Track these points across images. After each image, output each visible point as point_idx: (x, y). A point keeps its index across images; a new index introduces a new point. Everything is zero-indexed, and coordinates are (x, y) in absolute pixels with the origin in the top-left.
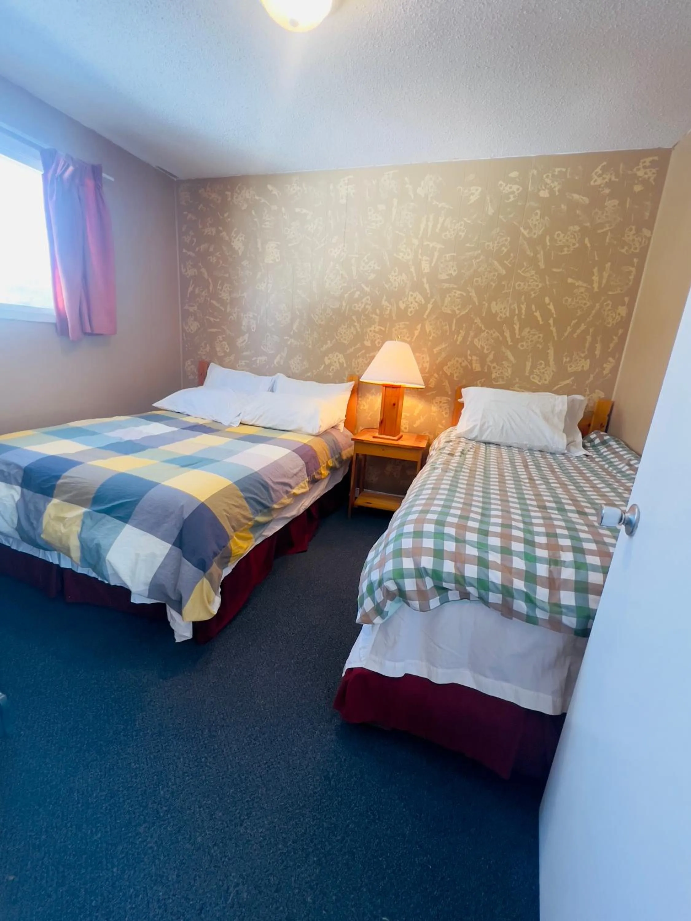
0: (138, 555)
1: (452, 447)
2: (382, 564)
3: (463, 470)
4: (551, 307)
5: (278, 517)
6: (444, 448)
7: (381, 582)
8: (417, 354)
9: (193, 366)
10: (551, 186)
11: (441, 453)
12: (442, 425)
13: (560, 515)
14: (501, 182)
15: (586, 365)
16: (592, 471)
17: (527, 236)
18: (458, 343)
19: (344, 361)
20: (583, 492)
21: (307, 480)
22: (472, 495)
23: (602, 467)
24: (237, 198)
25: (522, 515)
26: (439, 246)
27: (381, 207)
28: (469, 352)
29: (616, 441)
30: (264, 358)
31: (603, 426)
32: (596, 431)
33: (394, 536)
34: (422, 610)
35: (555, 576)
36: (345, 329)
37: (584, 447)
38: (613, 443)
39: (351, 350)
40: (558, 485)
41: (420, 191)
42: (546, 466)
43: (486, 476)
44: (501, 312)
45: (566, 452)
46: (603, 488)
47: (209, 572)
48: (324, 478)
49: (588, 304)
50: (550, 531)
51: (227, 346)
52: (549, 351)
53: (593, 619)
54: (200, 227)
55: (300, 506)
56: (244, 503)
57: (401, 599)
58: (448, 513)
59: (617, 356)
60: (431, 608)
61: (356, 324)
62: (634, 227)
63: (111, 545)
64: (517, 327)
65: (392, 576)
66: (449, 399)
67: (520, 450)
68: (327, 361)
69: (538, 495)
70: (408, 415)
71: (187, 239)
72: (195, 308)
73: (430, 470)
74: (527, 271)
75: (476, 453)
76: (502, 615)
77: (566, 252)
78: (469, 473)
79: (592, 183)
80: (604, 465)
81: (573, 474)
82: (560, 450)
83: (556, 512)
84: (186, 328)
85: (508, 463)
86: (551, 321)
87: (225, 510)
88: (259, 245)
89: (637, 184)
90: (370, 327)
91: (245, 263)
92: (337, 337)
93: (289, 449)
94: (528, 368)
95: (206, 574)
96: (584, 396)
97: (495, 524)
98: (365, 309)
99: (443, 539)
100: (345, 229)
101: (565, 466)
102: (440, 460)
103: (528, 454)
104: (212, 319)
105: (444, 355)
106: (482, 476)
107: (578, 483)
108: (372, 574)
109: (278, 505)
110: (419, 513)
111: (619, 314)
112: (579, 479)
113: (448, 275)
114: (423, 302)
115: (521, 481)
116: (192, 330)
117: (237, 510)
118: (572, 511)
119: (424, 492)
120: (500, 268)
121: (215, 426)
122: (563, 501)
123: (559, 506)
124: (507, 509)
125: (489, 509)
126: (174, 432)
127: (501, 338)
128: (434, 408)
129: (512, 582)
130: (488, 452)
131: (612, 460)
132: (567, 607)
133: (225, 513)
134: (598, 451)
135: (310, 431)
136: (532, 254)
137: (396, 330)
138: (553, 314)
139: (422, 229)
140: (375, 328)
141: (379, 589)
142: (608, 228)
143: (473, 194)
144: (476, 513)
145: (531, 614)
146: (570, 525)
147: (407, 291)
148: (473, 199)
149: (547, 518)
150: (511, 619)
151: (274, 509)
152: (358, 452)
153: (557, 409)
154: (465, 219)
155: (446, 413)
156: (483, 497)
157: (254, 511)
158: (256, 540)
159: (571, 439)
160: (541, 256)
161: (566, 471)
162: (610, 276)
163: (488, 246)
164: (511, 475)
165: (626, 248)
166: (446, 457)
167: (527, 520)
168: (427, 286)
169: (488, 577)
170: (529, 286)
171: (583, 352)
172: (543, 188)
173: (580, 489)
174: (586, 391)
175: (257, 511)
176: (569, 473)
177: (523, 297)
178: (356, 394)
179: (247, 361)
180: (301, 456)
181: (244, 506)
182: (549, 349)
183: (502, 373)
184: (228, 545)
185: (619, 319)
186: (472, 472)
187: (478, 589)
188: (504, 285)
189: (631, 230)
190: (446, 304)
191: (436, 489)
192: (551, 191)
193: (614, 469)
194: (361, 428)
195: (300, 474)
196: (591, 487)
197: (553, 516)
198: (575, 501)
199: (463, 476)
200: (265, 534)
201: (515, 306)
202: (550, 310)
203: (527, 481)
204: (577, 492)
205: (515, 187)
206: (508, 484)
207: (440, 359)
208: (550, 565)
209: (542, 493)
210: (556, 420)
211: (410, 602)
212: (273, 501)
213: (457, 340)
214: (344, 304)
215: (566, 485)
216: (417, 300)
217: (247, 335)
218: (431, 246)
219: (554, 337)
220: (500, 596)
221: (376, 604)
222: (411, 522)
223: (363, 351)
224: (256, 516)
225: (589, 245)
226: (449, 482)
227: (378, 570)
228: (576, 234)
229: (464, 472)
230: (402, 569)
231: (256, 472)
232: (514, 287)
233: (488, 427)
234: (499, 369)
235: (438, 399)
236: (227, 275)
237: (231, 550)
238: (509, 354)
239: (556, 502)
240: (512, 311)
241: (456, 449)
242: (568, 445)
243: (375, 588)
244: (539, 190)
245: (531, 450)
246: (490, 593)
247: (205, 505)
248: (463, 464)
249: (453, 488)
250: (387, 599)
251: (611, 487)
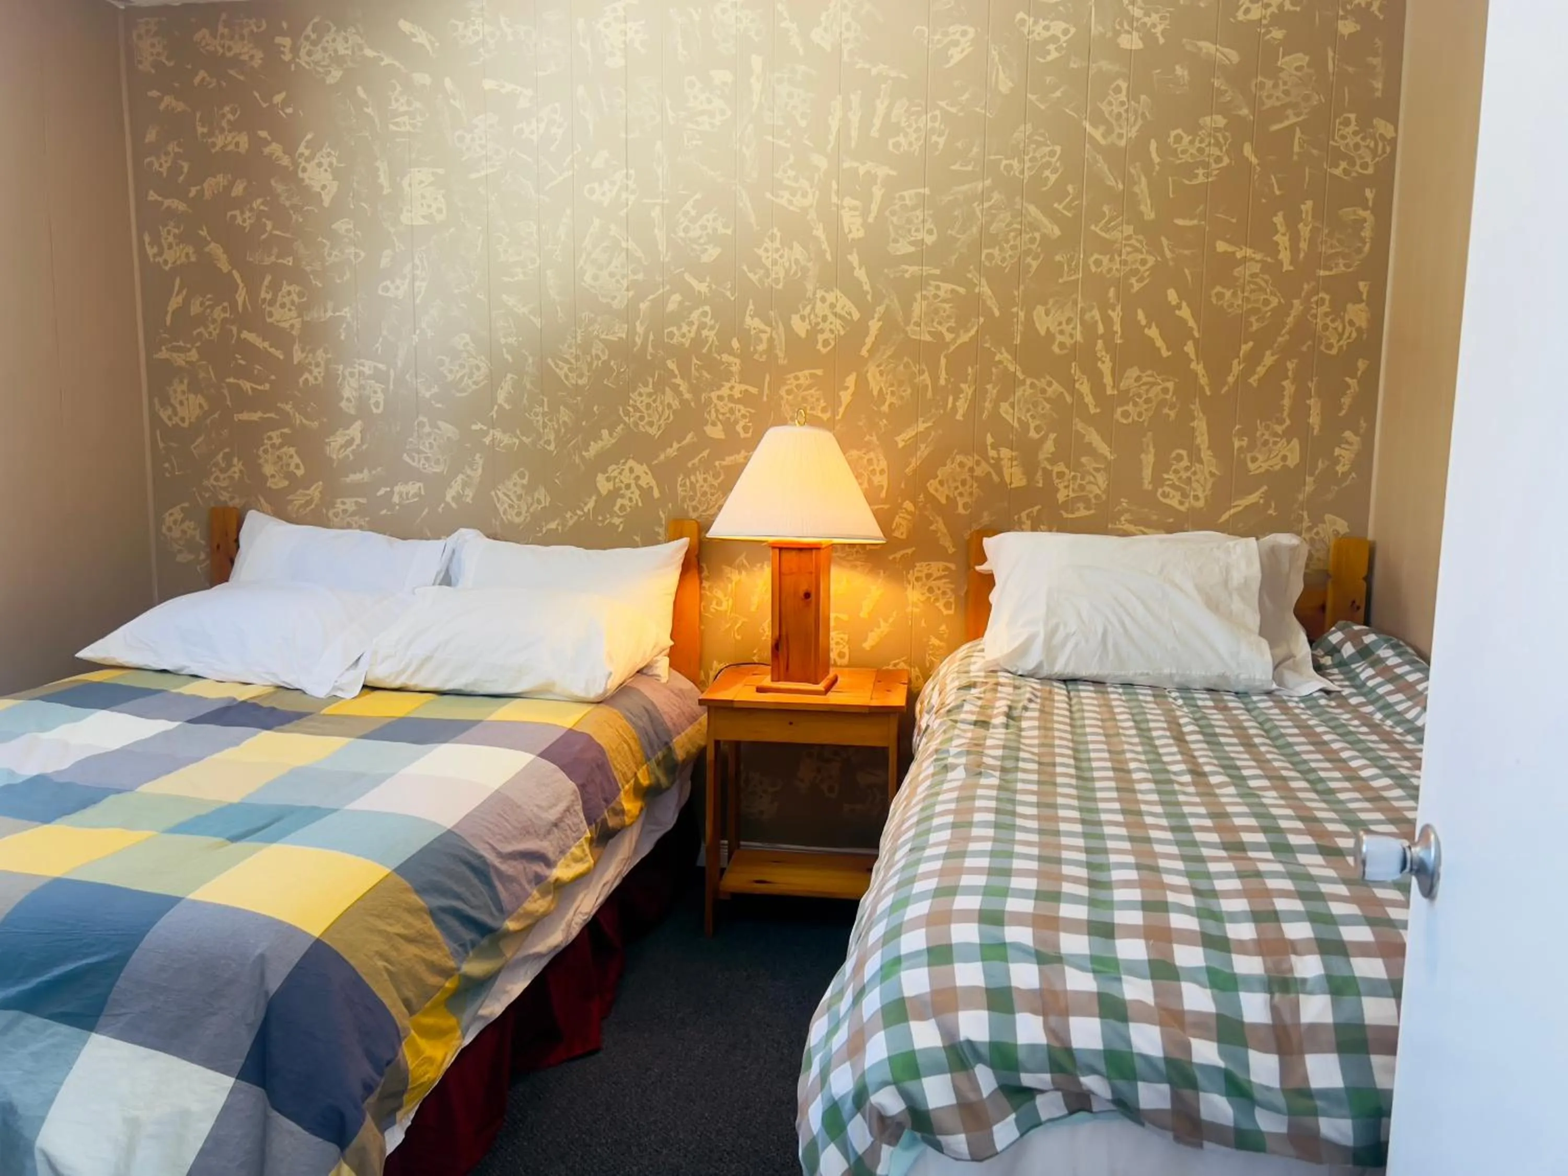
0: (133, 1124)
1: (980, 703)
2: (856, 1047)
3: (1021, 765)
4: (1185, 313)
5: (516, 957)
6: (959, 707)
7: (860, 1097)
8: (854, 453)
9: (189, 525)
10: (1145, 24)
11: (956, 721)
12: (939, 637)
13: (1281, 862)
14: (1021, 15)
15: (1292, 453)
16: (1345, 734)
17: (1103, 142)
18: (959, 417)
19: (653, 483)
20: (1327, 794)
21: (588, 835)
22: (1057, 833)
23: (1366, 720)
24: (309, 54)
25: (1188, 874)
26: (883, 171)
27: (722, 76)
28: (989, 439)
29: (1394, 647)
30: (413, 488)
31: (1358, 608)
32: (1341, 623)
33: (877, 966)
34: (974, 1159)
35: (1288, 1019)
36: (650, 395)
37: (1319, 668)
38: (1385, 652)
39: (672, 452)
40: (1265, 783)
41: (816, 35)
42: (1230, 732)
43: (1084, 778)
44: (1062, 332)
45: (1274, 686)
46: (1374, 777)
47: (355, 1143)
48: (631, 825)
49: (1274, 302)
50: (1261, 906)
51: (296, 460)
52: (1195, 424)
53: (1388, 1114)
54: (201, 130)
55: (571, 913)
56: (430, 927)
57: (918, 1135)
58: (1007, 889)
59: (1363, 424)
60: (999, 1147)
61: (678, 381)
62: (1353, 116)
63: (49, 1102)
64: (1106, 367)
65: (889, 1077)
66: (953, 566)
67: (1158, 691)
68: (604, 486)
69: (1219, 816)
70: (844, 617)
71: (162, 165)
72: (194, 355)
73: (933, 775)
74: (1114, 228)
75: (1045, 713)
76: (1178, 1138)
77: (1201, 179)
78: (1039, 772)
79: (1240, 16)
80: (1372, 714)
81: (1298, 748)
82: (1257, 684)
83: (1269, 855)
84: (164, 415)
85: (1133, 732)
86: (1189, 348)
87: (382, 956)
88: (383, 179)
89: (1344, 18)
90: (719, 387)
91: (341, 226)
92: (626, 419)
93: (531, 752)
94: (1147, 473)
95: (348, 1151)
96: (1299, 534)
97: (1127, 905)
98: (698, 341)
99: (1005, 959)
100: (626, 133)
101: (1276, 727)
102: (956, 742)
103: (1180, 702)
104: (247, 386)
105: (924, 451)
106: (1071, 776)
107: (1314, 770)
108: (832, 1077)
109: (518, 919)
110: (934, 897)
111: (1351, 323)
112: (1315, 760)
113: (912, 243)
114: (856, 316)
115: (1171, 782)
116: (183, 420)
117: (412, 950)
118: (1305, 849)
119: (933, 837)
120: (1045, 221)
121: (286, 703)
122: (1283, 824)
123: (1274, 837)
124: (1147, 861)
125: (1104, 867)
126: (166, 734)
127: (1069, 399)
128: (914, 595)
129: (1188, 1048)
130: (1074, 709)
131: (1391, 699)
132: (1326, 1094)
133: (381, 963)
134: (1352, 678)
135: (580, 693)
136: (1121, 186)
137: (789, 392)
138: (1192, 329)
139: (834, 130)
140: (732, 388)
141: (859, 1117)
142: (1293, 120)
143: (956, 43)
144: (1076, 880)
145: (1245, 1125)
146: (1306, 886)
147: (810, 287)
148: (956, 56)
149: (1249, 874)
150: (1201, 1146)
151: (508, 934)
152: (719, 738)
153: (1237, 578)
154: (942, 104)
155: (947, 605)
156: (1085, 835)
157: (456, 946)
158: (463, 1036)
159: (1281, 651)
160: (1142, 188)
161: (1280, 742)
162: (1315, 231)
163: (1009, 168)
164: (1146, 766)
165: (1343, 165)
166: (970, 732)
167: (1202, 885)
168: (861, 274)
169: (1128, 1042)
170: (1124, 263)
171: (1281, 422)
172: (1126, 27)
173: (1320, 787)
174: (1300, 519)
175: (463, 945)
176: (1290, 745)
177: (1112, 290)
178: (694, 572)
179: (363, 500)
180: (563, 768)
181: (430, 937)
182: (1193, 419)
183: (1082, 487)
184: (400, 1054)
185: (1354, 335)
186: (1046, 766)
187: (1108, 1078)
188: (1060, 264)
189: (1347, 123)
190: (915, 317)
191: (961, 825)
192: (1148, 37)
193: (1398, 723)
194: (717, 666)
195: (569, 821)
196: (1347, 779)
197: (1262, 867)
198: (1310, 820)
199: (1024, 781)
200: (482, 1012)
201: (1096, 314)
202: (1183, 321)
203: (1187, 778)
204: (1313, 795)
205: (1058, 27)
206: (1141, 792)
207: (914, 463)
208: (1271, 993)
209: (1230, 809)
210: (1237, 605)
211: (942, 1138)
212: (503, 912)
213: (954, 409)
214: (640, 329)
215: (1284, 779)
216: (838, 309)
217: (358, 425)
218: (862, 171)
219: (1202, 388)
220: (1165, 1088)
221: (852, 1160)
222: (915, 924)
223: (705, 453)
224: (462, 961)
225: (1254, 160)
226: (993, 804)
227: (848, 1064)
228: (1219, 135)
229: (1025, 771)
230: (913, 1052)
231: (450, 832)
232: (1086, 266)
233: (1067, 637)
234: (1074, 478)
235: (922, 568)
236: (289, 261)
237: (407, 1071)
238: (1094, 438)
239: (1265, 830)
240: (1089, 328)
241: (993, 707)
242: (1276, 667)
243: (845, 1115)
244: (1117, 34)
245: (1185, 689)
246: (1140, 1085)
247: (324, 943)
248: (1019, 749)
249: (1006, 819)
250: (882, 1142)
251: (1392, 772)
